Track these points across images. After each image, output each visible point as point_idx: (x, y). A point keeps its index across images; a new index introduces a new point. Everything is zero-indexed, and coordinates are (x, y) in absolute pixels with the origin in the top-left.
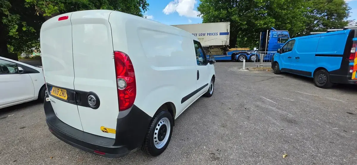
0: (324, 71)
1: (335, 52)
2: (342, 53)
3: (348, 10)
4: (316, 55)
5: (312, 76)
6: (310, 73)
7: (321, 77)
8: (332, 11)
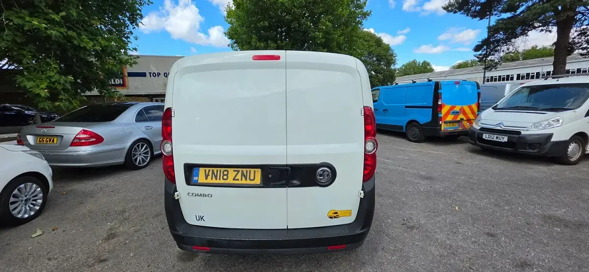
0: (416, 124)
1: (425, 104)
2: (431, 105)
3: (395, 56)
4: (406, 107)
5: (404, 131)
6: (401, 127)
7: (414, 131)
8: (382, 56)
